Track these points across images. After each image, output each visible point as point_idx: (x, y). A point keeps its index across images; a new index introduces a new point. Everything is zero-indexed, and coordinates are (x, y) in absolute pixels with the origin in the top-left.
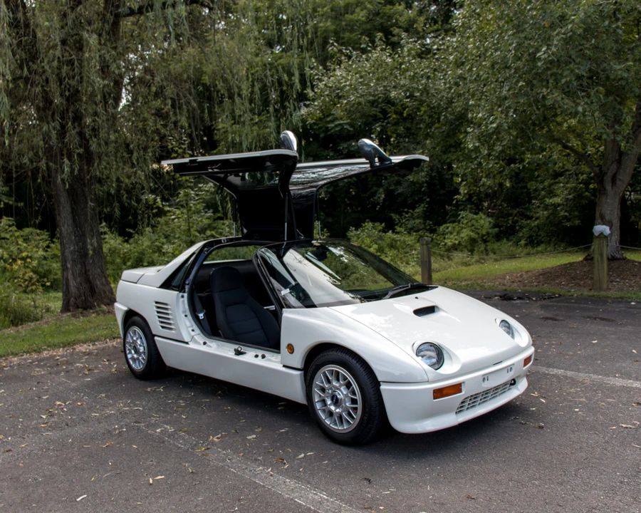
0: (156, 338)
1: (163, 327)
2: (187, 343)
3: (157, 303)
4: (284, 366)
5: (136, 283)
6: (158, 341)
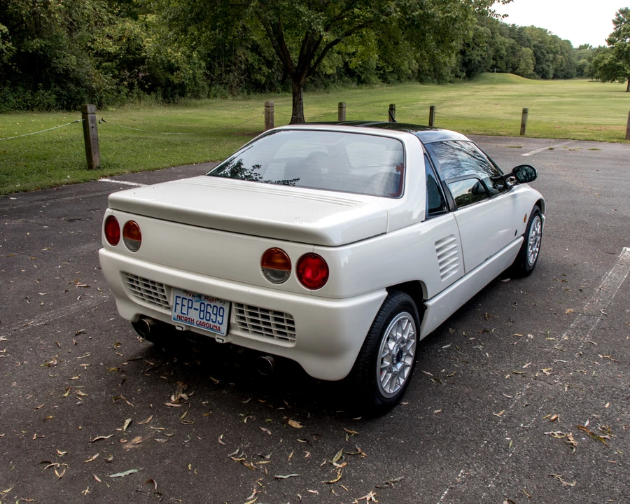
1: (442, 277)
2: (463, 277)
3: (437, 243)
5: (383, 234)
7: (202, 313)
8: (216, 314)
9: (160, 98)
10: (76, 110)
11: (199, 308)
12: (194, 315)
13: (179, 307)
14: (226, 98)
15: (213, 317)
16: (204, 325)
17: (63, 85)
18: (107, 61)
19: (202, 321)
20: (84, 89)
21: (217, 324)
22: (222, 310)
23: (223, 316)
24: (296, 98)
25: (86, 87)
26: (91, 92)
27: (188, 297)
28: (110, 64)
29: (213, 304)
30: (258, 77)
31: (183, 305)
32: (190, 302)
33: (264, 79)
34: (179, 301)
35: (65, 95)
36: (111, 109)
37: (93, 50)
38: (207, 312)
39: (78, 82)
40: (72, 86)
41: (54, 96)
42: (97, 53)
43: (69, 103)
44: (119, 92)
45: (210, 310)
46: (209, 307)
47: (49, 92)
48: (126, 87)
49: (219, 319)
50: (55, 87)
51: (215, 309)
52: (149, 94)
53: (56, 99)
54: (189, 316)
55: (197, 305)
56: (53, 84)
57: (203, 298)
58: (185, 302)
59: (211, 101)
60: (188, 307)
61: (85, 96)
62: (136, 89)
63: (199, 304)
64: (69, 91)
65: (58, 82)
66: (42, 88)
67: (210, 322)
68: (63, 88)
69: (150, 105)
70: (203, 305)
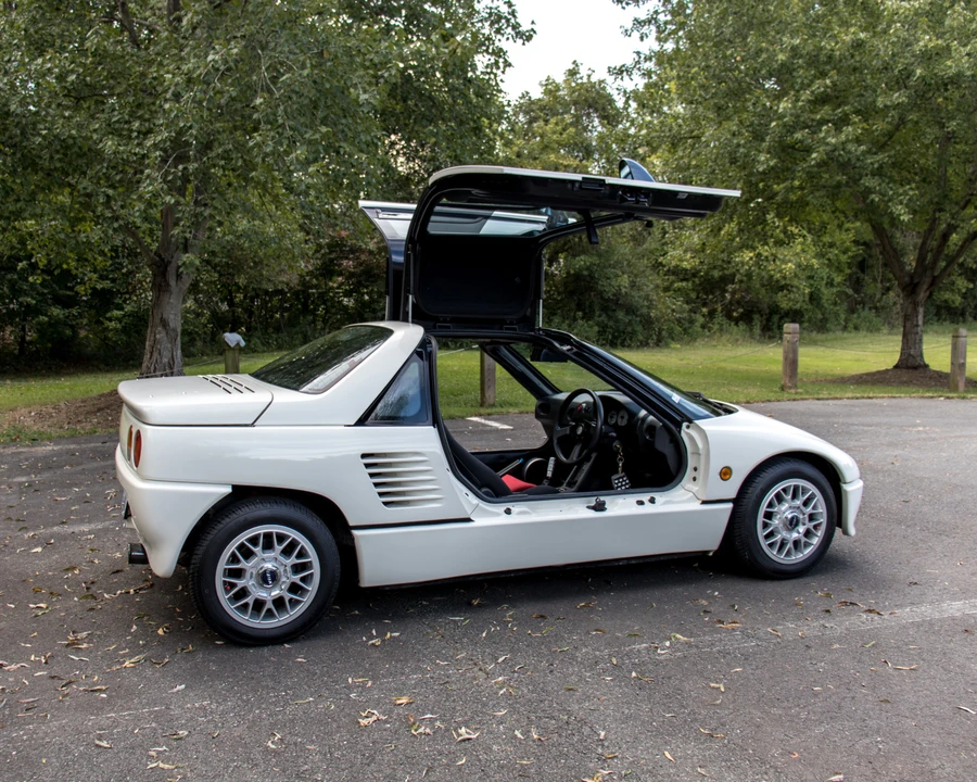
0: (356, 533)
1: (386, 504)
2: (468, 520)
3: (364, 456)
4: (704, 502)
5: (252, 425)
6: (363, 536)
9: (757, 330)
10: (624, 346)
14: (878, 330)
17: (610, 313)
18: (682, 280)
20: (638, 319)
24: (908, 324)
25: (642, 315)
26: (648, 322)
28: (684, 284)
30: (946, 296)
33: (958, 300)
35: (611, 327)
36: (673, 345)
37: (664, 266)
39: (631, 310)
40: (621, 315)
41: (596, 328)
42: (669, 270)
43: (615, 337)
44: (692, 322)
47: (590, 323)
48: (703, 316)
50: (600, 316)
52: (737, 324)
53: (599, 332)
56: (597, 313)
59: (846, 334)
61: (639, 328)
62: (719, 318)
64: (617, 321)
65: (605, 309)
66: (583, 318)
68: (609, 317)
69: (737, 340)
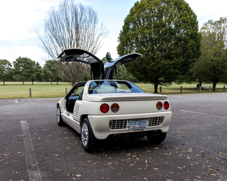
7: (139, 125)
8: (144, 123)
11: (138, 123)
12: (137, 126)
13: (132, 125)
15: (143, 124)
16: (141, 127)
19: (140, 127)
21: (145, 126)
22: (145, 122)
23: (146, 123)
27: (134, 122)
29: (142, 121)
31: (133, 124)
32: (135, 123)
34: (132, 123)
38: (141, 124)
45: (142, 123)
46: (141, 122)
49: (145, 124)
51: (143, 122)
54: (136, 127)
55: (137, 123)
57: (139, 120)
58: (134, 123)
60: (135, 124)
63: (138, 122)
67: (143, 126)
70: (139, 122)
